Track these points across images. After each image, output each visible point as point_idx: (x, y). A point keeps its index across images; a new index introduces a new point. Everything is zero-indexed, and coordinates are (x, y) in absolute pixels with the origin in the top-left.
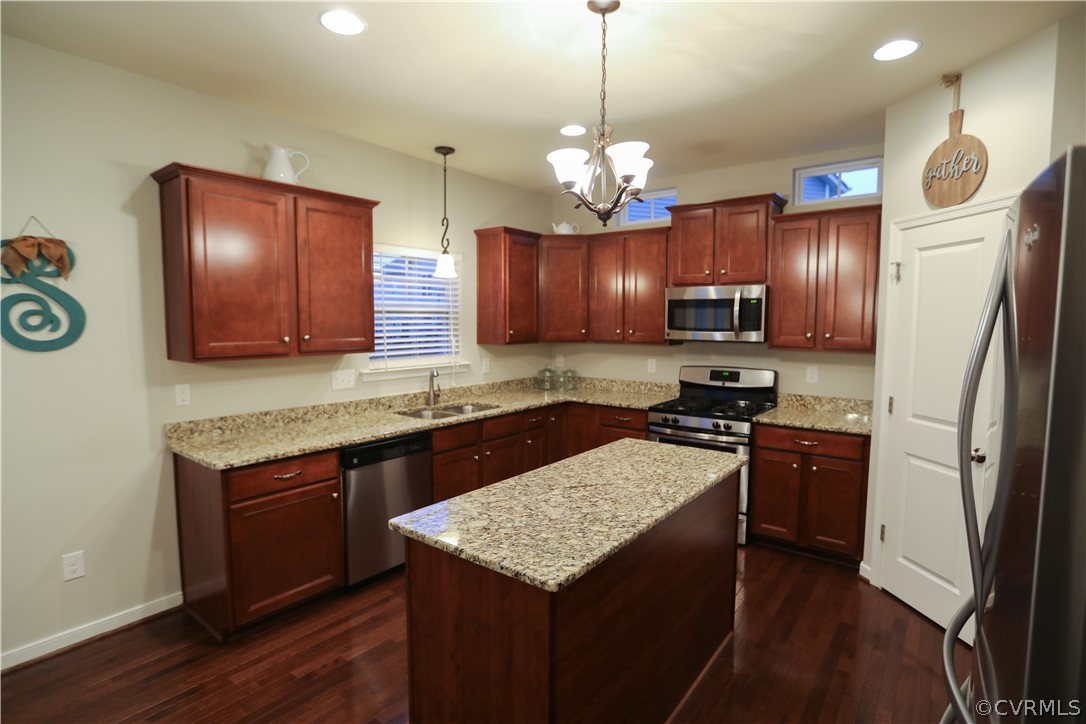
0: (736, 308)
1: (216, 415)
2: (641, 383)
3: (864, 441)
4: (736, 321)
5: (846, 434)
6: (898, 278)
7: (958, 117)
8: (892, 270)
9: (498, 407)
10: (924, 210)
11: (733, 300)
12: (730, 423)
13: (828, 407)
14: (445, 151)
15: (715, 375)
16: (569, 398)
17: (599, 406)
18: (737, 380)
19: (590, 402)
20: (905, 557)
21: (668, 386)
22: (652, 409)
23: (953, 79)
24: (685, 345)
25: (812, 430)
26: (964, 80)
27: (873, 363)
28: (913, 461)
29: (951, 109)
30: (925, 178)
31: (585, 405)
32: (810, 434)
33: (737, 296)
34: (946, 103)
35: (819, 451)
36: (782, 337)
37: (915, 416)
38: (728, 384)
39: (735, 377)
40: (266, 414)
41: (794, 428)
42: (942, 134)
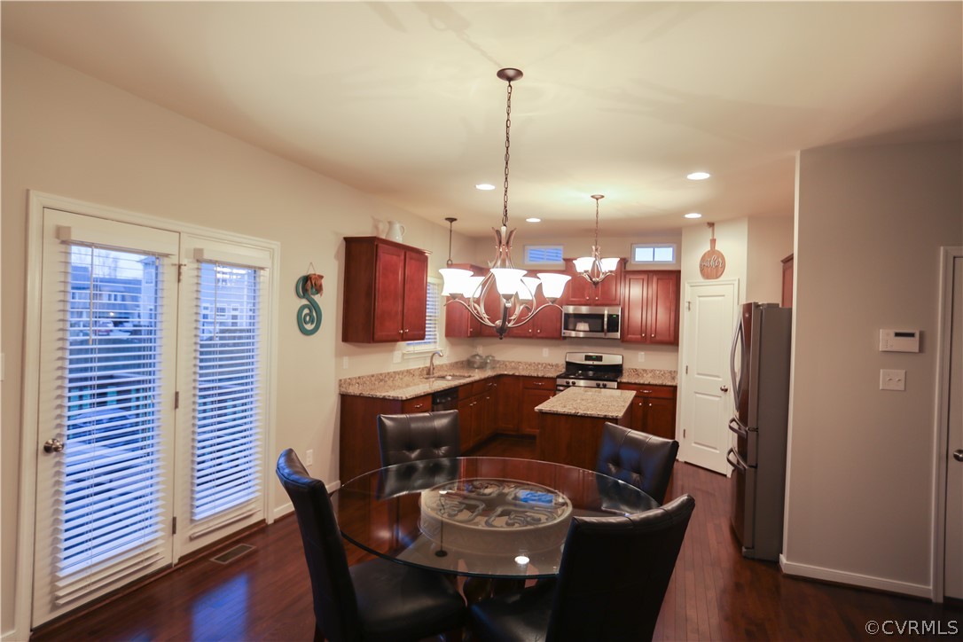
0: (606, 319)
1: (357, 376)
2: (539, 364)
3: (674, 388)
4: (605, 327)
5: (665, 386)
6: (689, 309)
7: (713, 241)
8: (687, 305)
9: (470, 376)
10: (700, 279)
11: (603, 315)
12: (605, 382)
13: (650, 375)
14: (452, 220)
15: (588, 358)
16: (502, 373)
17: (523, 376)
18: (601, 360)
19: (517, 374)
20: (695, 443)
21: (557, 365)
22: (559, 377)
23: (711, 225)
24: (567, 340)
25: (649, 385)
26: (716, 227)
27: (677, 351)
28: (698, 395)
29: (711, 238)
30: (701, 265)
31: (513, 376)
32: (649, 387)
33: (606, 313)
34: (708, 234)
35: (653, 395)
36: (629, 336)
37: (699, 374)
38: (596, 363)
39: (600, 358)
40: (373, 376)
41: (640, 384)
42: (707, 248)
